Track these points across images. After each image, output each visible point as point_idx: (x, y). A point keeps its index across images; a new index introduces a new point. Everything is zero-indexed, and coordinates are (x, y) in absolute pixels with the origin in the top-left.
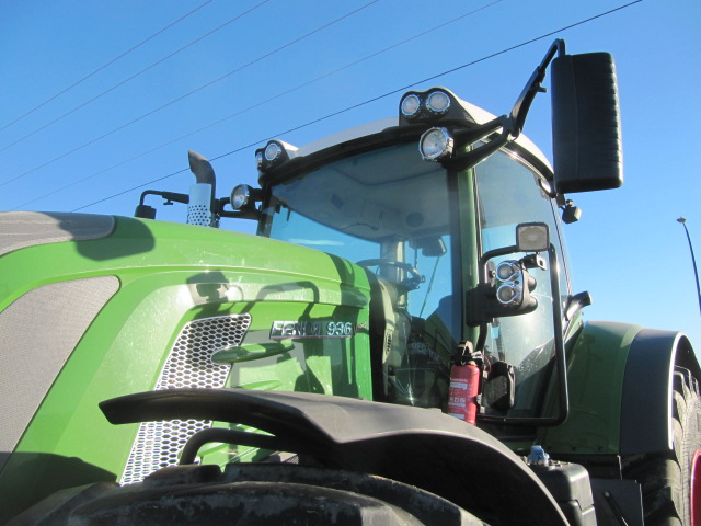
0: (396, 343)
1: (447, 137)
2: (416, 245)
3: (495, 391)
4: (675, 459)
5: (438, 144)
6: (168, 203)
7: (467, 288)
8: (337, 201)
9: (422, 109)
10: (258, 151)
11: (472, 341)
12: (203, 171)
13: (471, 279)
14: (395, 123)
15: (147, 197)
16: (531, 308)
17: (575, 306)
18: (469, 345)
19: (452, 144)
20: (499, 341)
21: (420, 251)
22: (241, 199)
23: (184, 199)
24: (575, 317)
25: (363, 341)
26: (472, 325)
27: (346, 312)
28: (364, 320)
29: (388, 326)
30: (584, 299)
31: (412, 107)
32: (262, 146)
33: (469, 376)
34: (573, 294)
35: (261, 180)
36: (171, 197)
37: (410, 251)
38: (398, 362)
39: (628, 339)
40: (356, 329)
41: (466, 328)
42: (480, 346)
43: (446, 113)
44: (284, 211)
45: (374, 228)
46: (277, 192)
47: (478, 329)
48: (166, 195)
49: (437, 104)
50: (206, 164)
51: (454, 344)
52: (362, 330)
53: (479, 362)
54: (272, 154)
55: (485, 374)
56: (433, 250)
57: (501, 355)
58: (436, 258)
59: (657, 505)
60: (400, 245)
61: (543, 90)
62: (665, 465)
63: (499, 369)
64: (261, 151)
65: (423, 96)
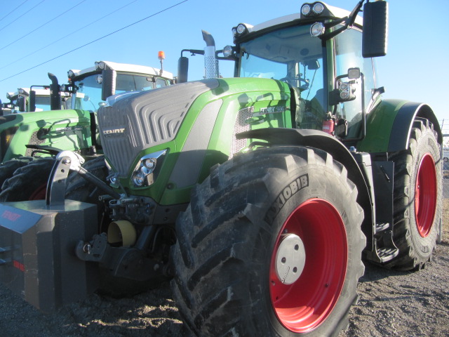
0: (300, 114)
1: (322, 27)
2: (305, 64)
3: (340, 130)
4: (411, 154)
5: (318, 29)
6: (193, 55)
7: (329, 90)
8: (268, 47)
9: (311, 12)
10: (233, 28)
11: (331, 111)
12: (209, 40)
13: (331, 87)
14: (299, 17)
15: (184, 52)
16: (353, 99)
17: (377, 94)
18: (330, 113)
19: (324, 30)
20: (343, 109)
21: (307, 67)
22: (228, 53)
23: (201, 52)
24: (377, 98)
25: (288, 113)
26: (331, 105)
27: (282, 102)
28: (288, 105)
29: (297, 107)
30: (381, 90)
31: (306, 11)
32: (236, 26)
33: (330, 125)
34: (377, 88)
35: (235, 42)
36: (194, 52)
37: (302, 66)
38: (301, 121)
39: (398, 108)
40: (285, 109)
41: (329, 107)
42: (335, 113)
43: (321, 13)
44: (245, 54)
45: (285, 58)
46: (243, 46)
47: (333, 107)
48: (191, 51)
49: (318, 10)
50: (210, 36)
51: (324, 112)
52: (288, 109)
53: (334, 119)
54: (241, 30)
55: (336, 124)
56: (313, 66)
57: (344, 117)
58: (314, 71)
59: (400, 170)
60: (297, 64)
61: (361, 11)
62: (406, 156)
63: (341, 122)
64: (235, 28)
65: (312, 5)
